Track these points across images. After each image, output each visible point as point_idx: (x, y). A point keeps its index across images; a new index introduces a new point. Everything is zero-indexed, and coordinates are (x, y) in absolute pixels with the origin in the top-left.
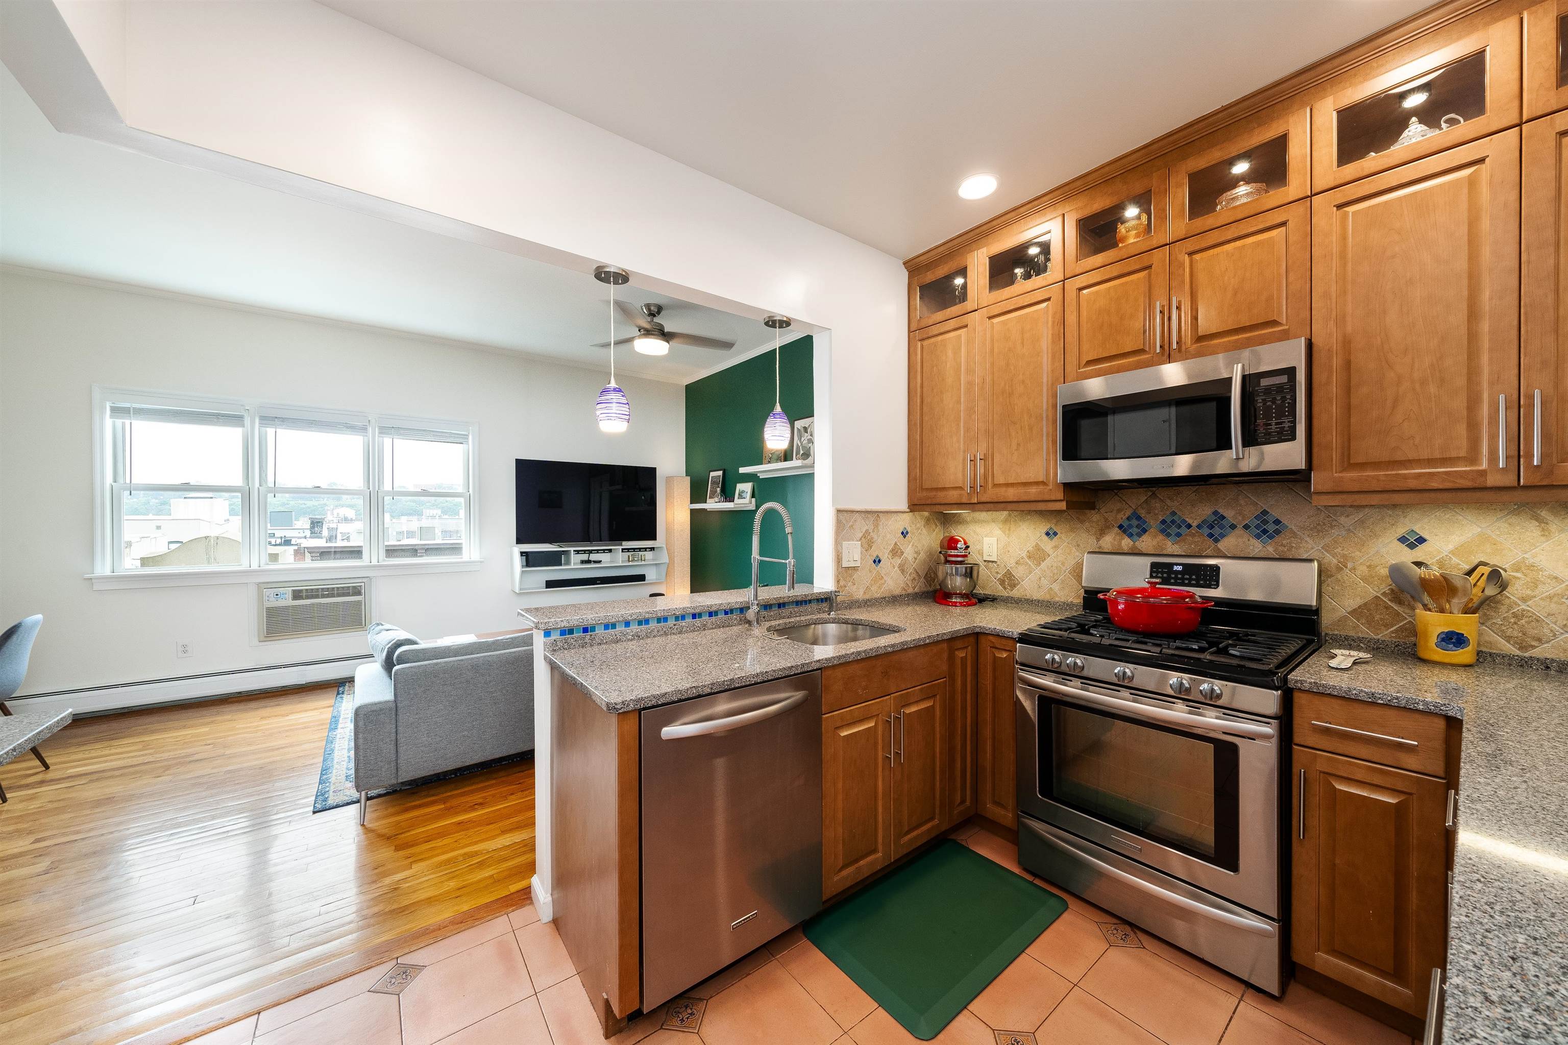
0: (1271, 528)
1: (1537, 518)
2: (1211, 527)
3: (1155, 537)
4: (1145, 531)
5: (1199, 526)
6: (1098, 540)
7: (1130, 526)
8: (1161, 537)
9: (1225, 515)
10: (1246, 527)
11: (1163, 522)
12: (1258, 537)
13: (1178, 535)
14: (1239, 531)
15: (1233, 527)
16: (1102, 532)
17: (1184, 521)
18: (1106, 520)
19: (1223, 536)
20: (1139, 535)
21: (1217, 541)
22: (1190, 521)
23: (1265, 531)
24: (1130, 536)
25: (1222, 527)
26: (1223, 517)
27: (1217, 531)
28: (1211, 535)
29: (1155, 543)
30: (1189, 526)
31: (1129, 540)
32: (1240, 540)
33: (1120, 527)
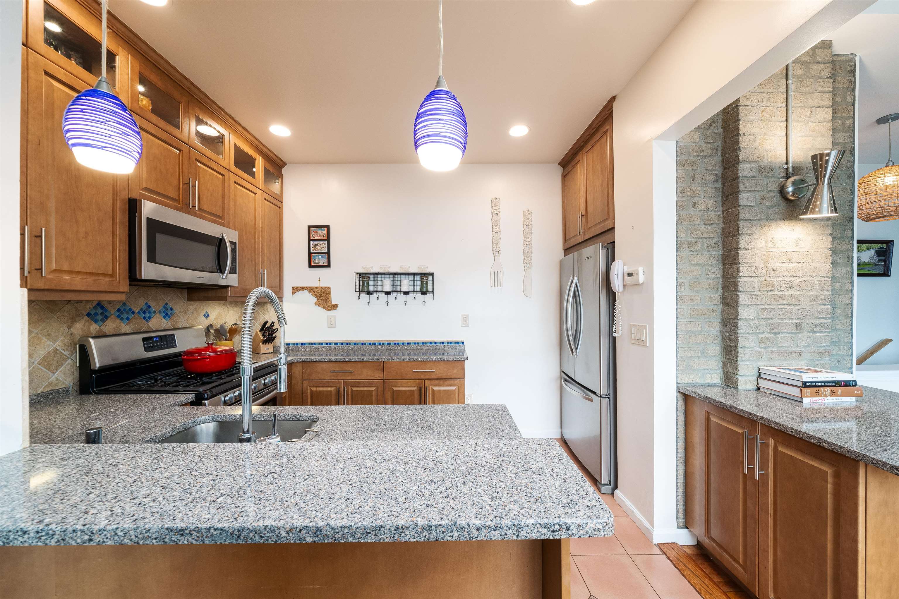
0: (169, 312)
1: (227, 306)
2: (144, 313)
3: (114, 321)
4: (106, 318)
5: (139, 313)
6: (69, 327)
7: (96, 314)
8: (118, 321)
9: (151, 305)
10: (160, 312)
11: (119, 310)
12: (164, 317)
13: (128, 319)
14: (158, 315)
15: (154, 312)
16: (73, 320)
17: (130, 309)
18: (77, 309)
19: (150, 318)
20: (103, 321)
21: (147, 321)
22: (134, 309)
23: (167, 314)
24: (96, 321)
25: (150, 313)
26: (149, 307)
27: (147, 315)
28: (144, 318)
29: (114, 326)
30: (133, 313)
31: (96, 326)
32: (158, 320)
33: (89, 315)
